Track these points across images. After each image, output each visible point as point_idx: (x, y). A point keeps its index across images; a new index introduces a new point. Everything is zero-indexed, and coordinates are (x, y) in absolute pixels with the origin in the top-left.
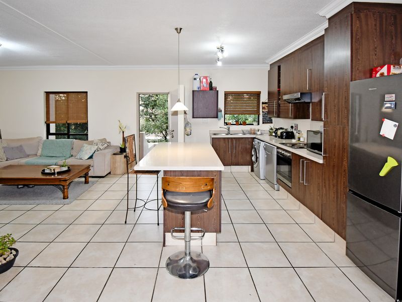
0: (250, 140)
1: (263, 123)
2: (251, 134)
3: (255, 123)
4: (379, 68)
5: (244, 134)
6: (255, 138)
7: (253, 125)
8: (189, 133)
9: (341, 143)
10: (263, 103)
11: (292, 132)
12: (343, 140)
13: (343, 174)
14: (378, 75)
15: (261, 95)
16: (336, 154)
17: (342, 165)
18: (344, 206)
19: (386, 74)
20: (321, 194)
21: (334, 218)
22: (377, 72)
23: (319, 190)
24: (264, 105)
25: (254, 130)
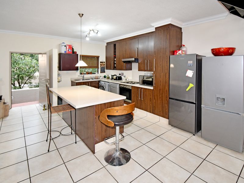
0: (98, 82)
1: (101, 73)
2: (96, 79)
3: (97, 73)
4: (178, 51)
5: (92, 79)
6: (100, 81)
7: (95, 74)
8: (60, 80)
9: (164, 80)
10: (101, 62)
11: (121, 77)
12: (165, 79)
13: (166, 92)
14: (177, 54)
15: (100, 58)
16: (161, 85)
17: (165, 89)
18: (167, 105)
19: (181, 53)
20: (152, 102)
21: (160, 111)
22: (177, 52)
23: (151, 101)
24: (101, 63)
25: (98, 77)
